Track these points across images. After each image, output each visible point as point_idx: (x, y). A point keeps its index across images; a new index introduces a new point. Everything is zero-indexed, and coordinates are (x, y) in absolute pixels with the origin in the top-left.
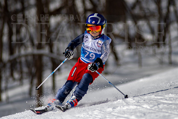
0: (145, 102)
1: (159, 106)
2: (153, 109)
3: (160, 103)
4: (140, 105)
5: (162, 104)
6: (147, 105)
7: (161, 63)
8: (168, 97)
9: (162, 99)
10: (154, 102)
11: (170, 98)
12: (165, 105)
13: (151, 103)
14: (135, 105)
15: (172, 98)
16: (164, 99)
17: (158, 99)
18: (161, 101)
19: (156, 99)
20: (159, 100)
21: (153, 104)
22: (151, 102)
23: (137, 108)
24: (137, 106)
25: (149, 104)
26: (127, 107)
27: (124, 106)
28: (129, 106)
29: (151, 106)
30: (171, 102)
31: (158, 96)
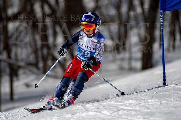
0: (105, 109)
1: (119, 112)
2: (113, 115)
3: (120, 109)
4: (100, 111)
5: (122, 110)
6: (107, 111)
7: (121, 69)
8: (128, 103)
9: (122, 105)
10: (114, 108)
11: (130, 104)
12: (125, 112)
13: (111, 110)
14: (94, 111)
15: (132, 104)
16: (124, 105)
17: (117, 105)
18: (121, 107)
19: (116, 105)
20: (119, 106)
21: (113, 110)
22: (111, 108)
23: (96, 115)
24: (96, 112)
25: (108, 110)
26: (86, 113)
27: (83, 112)
28: (88, 112)
29: (111, 112)
30: (130, 108)
31: (117, 102)
